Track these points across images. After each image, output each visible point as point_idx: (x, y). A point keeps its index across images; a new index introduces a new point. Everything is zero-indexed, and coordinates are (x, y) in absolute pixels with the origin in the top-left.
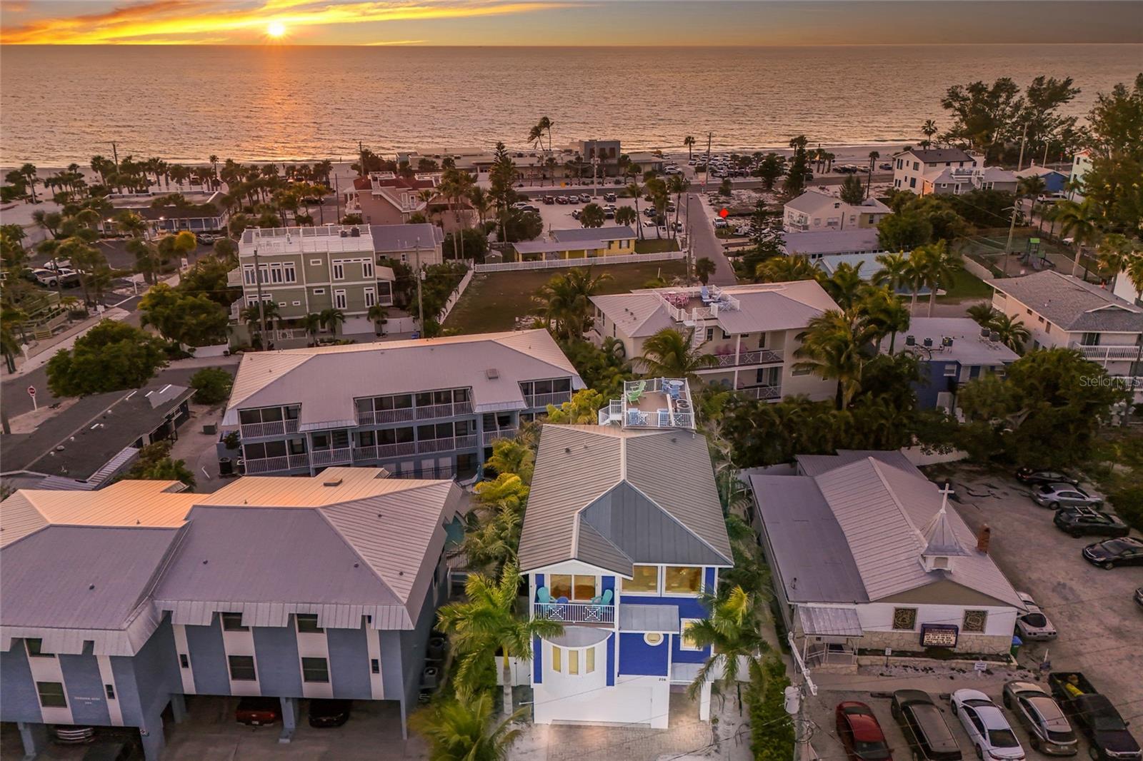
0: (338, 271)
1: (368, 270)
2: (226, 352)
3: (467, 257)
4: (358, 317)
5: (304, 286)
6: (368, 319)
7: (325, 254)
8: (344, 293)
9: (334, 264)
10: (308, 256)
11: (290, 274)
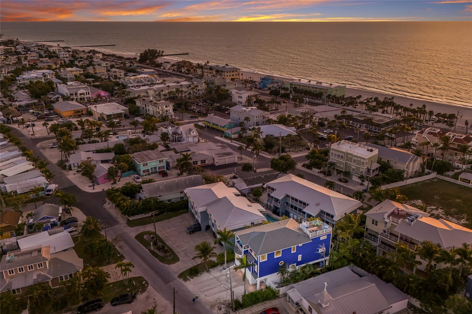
0: (355, 161)
1: (363, 163)
2: (319, 172)
3: (434, 170)
4: (357, 176)
5: (345, 162)
6: (358, 178)
7: (352, 154)
8: (355, 168)
9: (354, 158)
10: (348, 154)
11: (342, 157)
